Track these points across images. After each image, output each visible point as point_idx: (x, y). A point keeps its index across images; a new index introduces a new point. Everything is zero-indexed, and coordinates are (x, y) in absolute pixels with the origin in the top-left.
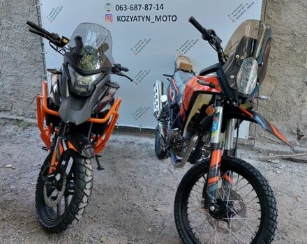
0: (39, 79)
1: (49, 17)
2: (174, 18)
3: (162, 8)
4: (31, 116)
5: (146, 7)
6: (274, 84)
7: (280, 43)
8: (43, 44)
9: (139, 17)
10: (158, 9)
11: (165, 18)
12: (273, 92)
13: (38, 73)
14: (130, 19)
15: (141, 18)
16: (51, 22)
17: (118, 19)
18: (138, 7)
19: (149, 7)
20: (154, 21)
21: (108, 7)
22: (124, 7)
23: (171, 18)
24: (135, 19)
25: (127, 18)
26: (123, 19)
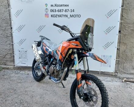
0: (9, 45)
1: (16, 15)
3: (74, 11)
4: (4, 64)
6: (126, 46)
7: (128, 28)
8: (12, 28)
9: (62, 15)
10: (71, 12)
11: (75, 16)
12: (125, 50)
13: (8, 42)
14: (57, 16)
15: (63, 16)
16: (16, 17)
17: (52, 16)
18: (62, 10)
19: (67, 10)
20: (70, 17)
21: (46, 10)
23: (78, 16)
24: (60, 16)
25: (56, 16)
26: (54, 16)
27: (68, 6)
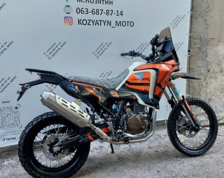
2: (132, 25)
3: (122, 15)
5: (108, 12)
9: (101, 21)
10: (118, 15)
11: (124, 24)
14: (91, 23)
17: (79, 22)
18: (100, 12)
19: (110, 12)
20: (115, 26)
21: (67, 9)
22: (85, 10)
23: (129, 23)
24: (97, 23)
25: (88, 21)
26: (85, 22)
27: (112, 3)
